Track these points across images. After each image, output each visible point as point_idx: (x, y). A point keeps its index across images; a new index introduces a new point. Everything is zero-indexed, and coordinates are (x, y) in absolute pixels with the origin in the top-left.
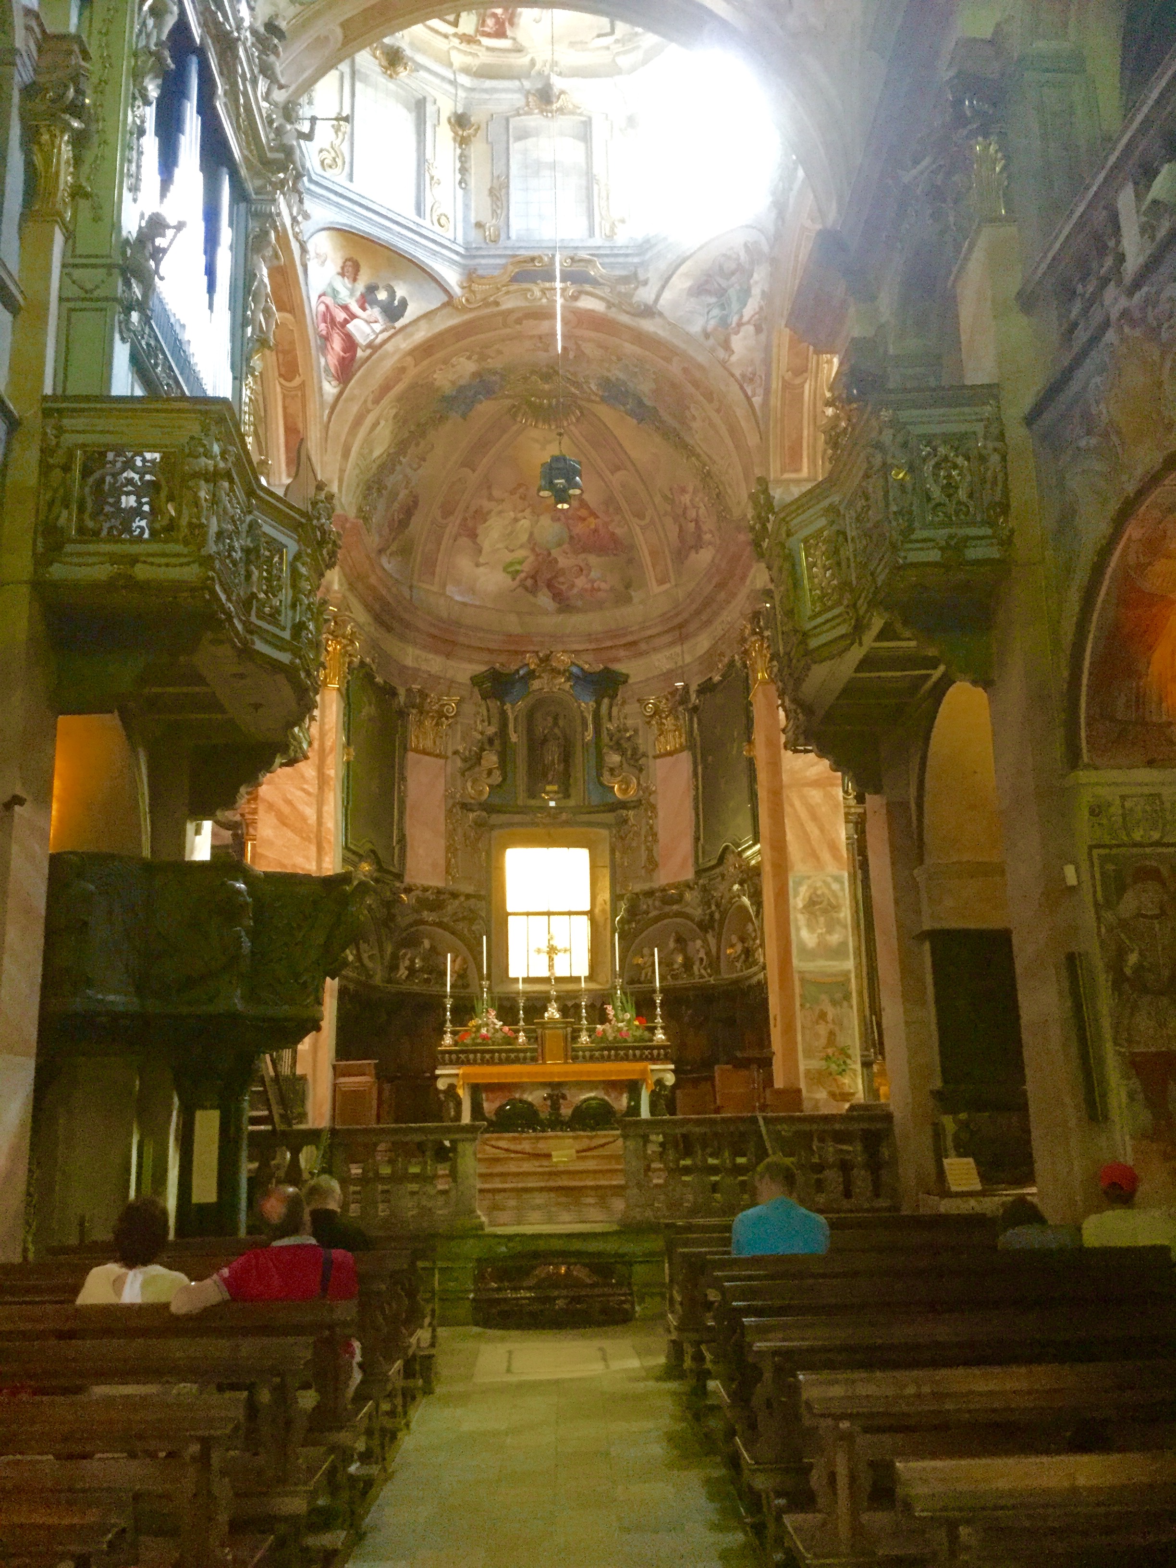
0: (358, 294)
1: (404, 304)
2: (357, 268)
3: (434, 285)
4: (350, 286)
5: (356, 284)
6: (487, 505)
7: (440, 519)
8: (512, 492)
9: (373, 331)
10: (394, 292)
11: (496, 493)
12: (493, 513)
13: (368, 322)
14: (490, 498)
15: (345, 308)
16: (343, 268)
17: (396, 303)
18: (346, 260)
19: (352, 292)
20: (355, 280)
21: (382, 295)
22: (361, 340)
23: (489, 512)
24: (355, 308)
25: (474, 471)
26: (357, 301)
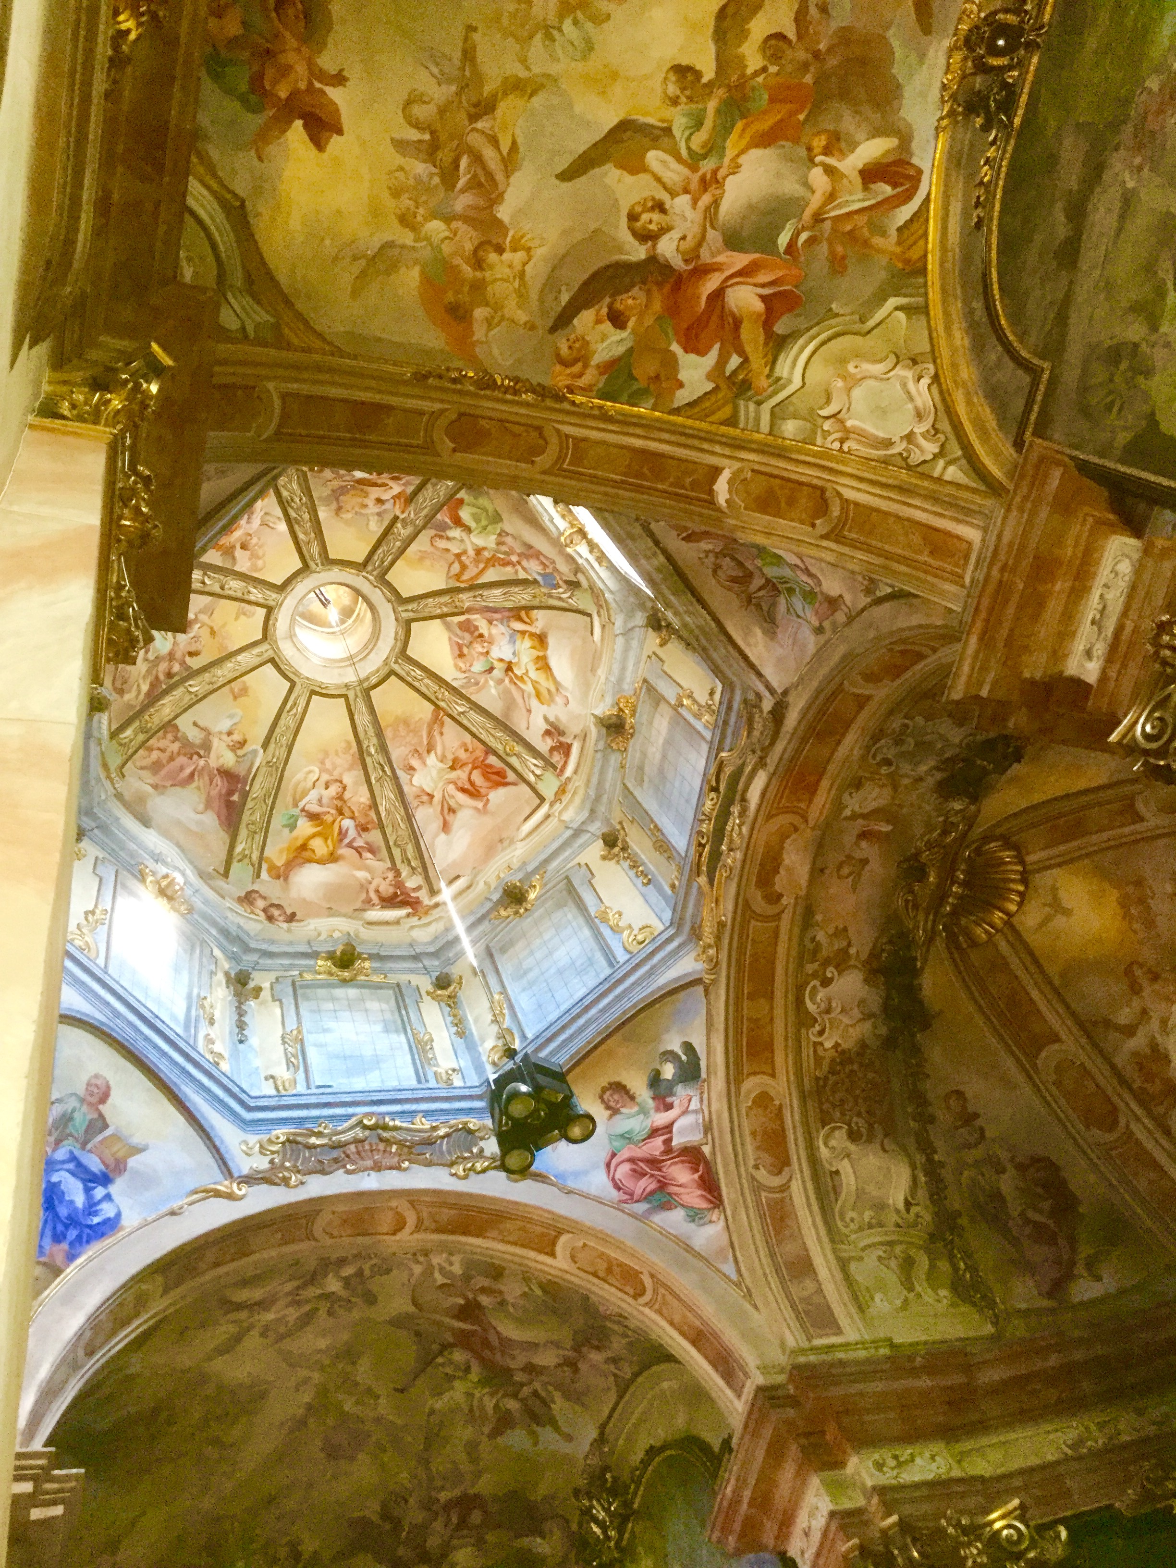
0: (651, 1103)
1: (688, 1047)
2: (619, 1088)
3: (682, 995)
4: (636, 1109)
5: (638, 1100)
6: (1138, 1042)
7: (1110, 1137)
8: (1135, 989)
9: (696, 1112)
10: (672, 1052)
11: (1124, 1016)
12: (1159, 1039)
13: (685, 1112)
14: (1130, 1031)
15: (654, 1132)
16: (608, 1107)
17: (684, 1058)
18: (601, 1097)
19: (644, 1111)
20: (632, 1098)
21: (669, 1071)
22: (695, 1138)
23: (1154, 1047)
24: (661, 1119)
25: (1056, 1039)
26: (657, 1110)
